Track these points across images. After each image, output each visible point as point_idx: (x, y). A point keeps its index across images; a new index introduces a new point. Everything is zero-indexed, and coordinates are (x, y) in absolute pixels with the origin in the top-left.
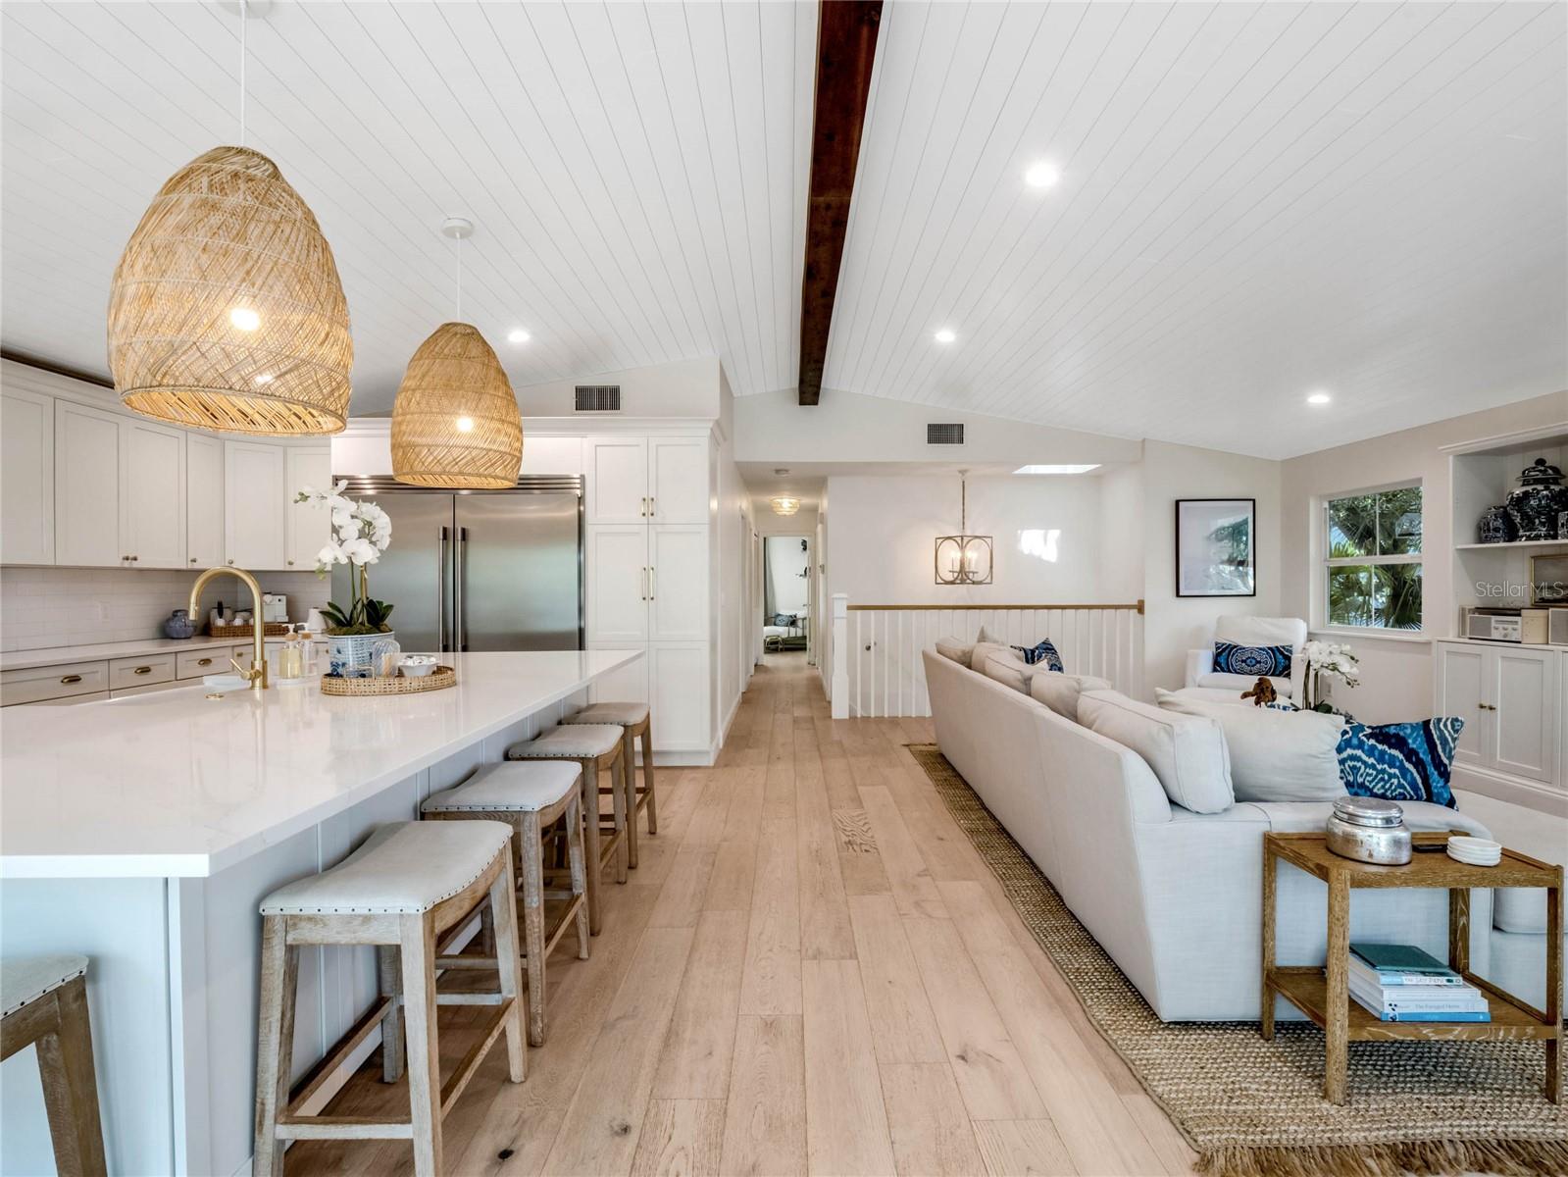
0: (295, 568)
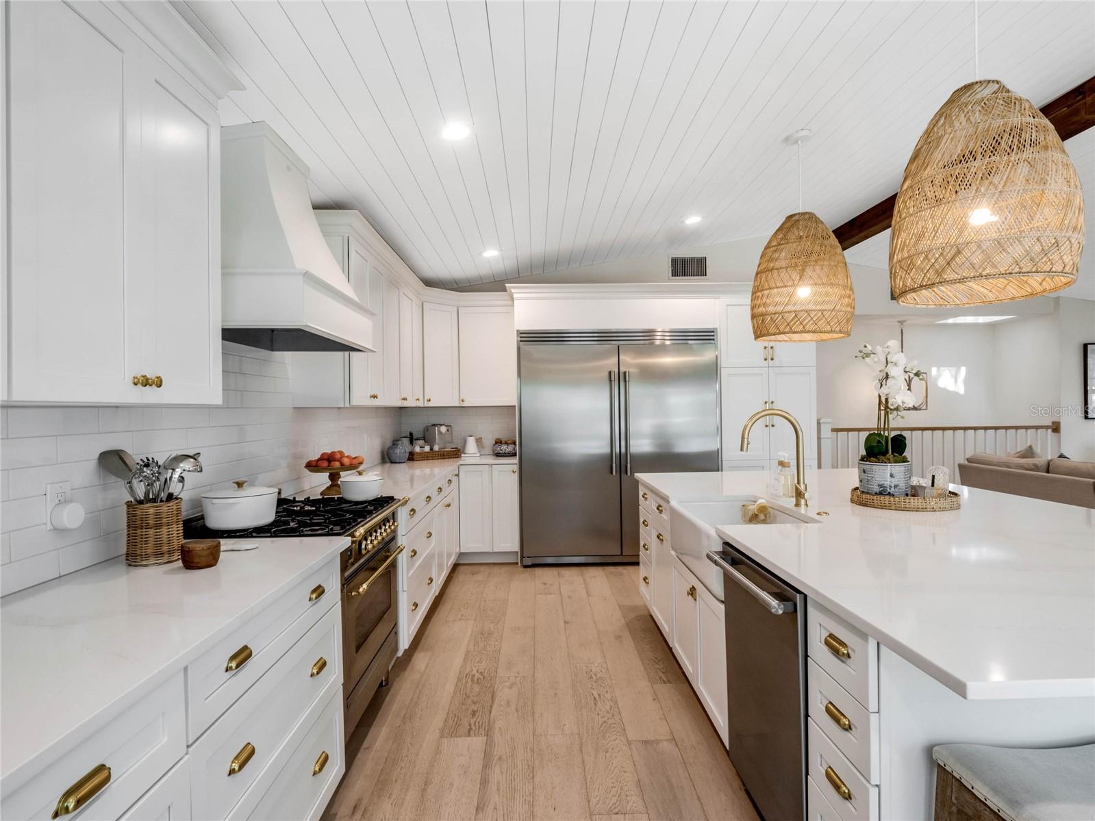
0: (465, 404)
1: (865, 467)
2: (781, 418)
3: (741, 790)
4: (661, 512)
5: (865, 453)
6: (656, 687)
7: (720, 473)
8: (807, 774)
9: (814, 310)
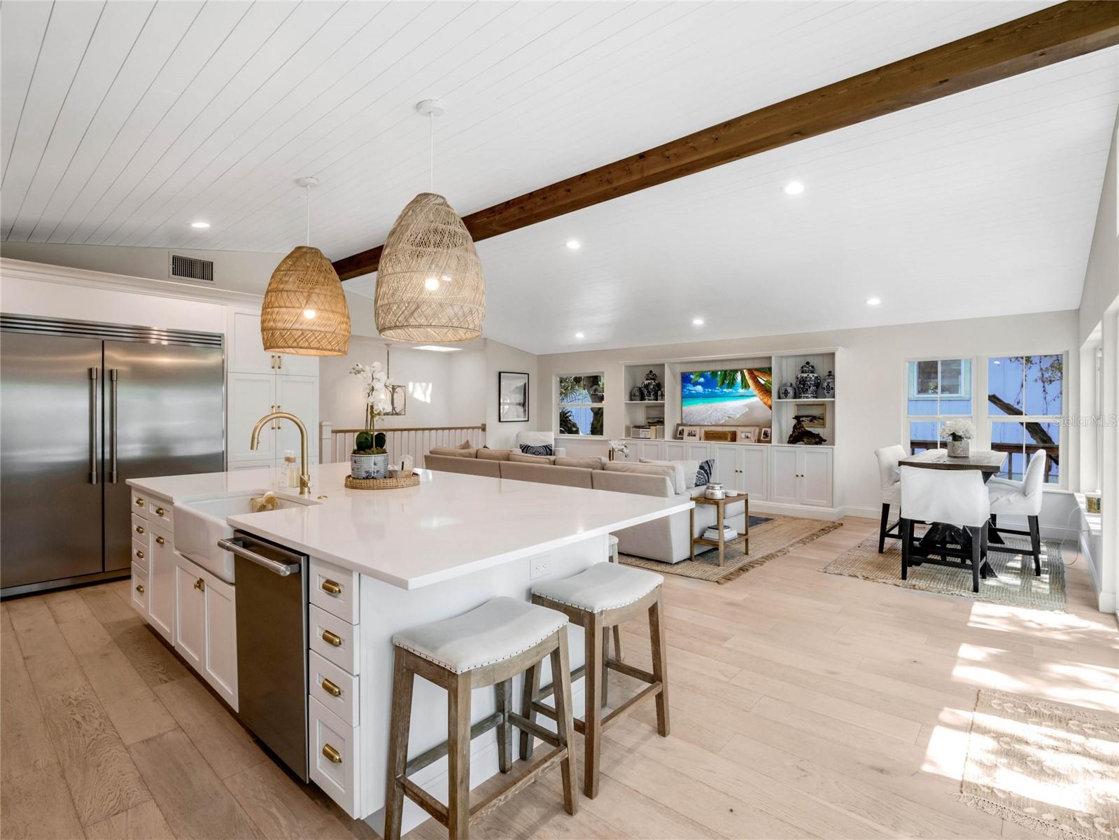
1: (356, 458)
2: (288, 420)
3: (250, 742)
4: (161, 515)
5: (356, 448)
6: (156, 688)
7: (225, 473)
8: (308, 694)
9: (319, 331)
